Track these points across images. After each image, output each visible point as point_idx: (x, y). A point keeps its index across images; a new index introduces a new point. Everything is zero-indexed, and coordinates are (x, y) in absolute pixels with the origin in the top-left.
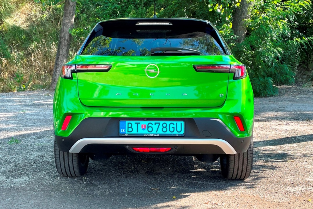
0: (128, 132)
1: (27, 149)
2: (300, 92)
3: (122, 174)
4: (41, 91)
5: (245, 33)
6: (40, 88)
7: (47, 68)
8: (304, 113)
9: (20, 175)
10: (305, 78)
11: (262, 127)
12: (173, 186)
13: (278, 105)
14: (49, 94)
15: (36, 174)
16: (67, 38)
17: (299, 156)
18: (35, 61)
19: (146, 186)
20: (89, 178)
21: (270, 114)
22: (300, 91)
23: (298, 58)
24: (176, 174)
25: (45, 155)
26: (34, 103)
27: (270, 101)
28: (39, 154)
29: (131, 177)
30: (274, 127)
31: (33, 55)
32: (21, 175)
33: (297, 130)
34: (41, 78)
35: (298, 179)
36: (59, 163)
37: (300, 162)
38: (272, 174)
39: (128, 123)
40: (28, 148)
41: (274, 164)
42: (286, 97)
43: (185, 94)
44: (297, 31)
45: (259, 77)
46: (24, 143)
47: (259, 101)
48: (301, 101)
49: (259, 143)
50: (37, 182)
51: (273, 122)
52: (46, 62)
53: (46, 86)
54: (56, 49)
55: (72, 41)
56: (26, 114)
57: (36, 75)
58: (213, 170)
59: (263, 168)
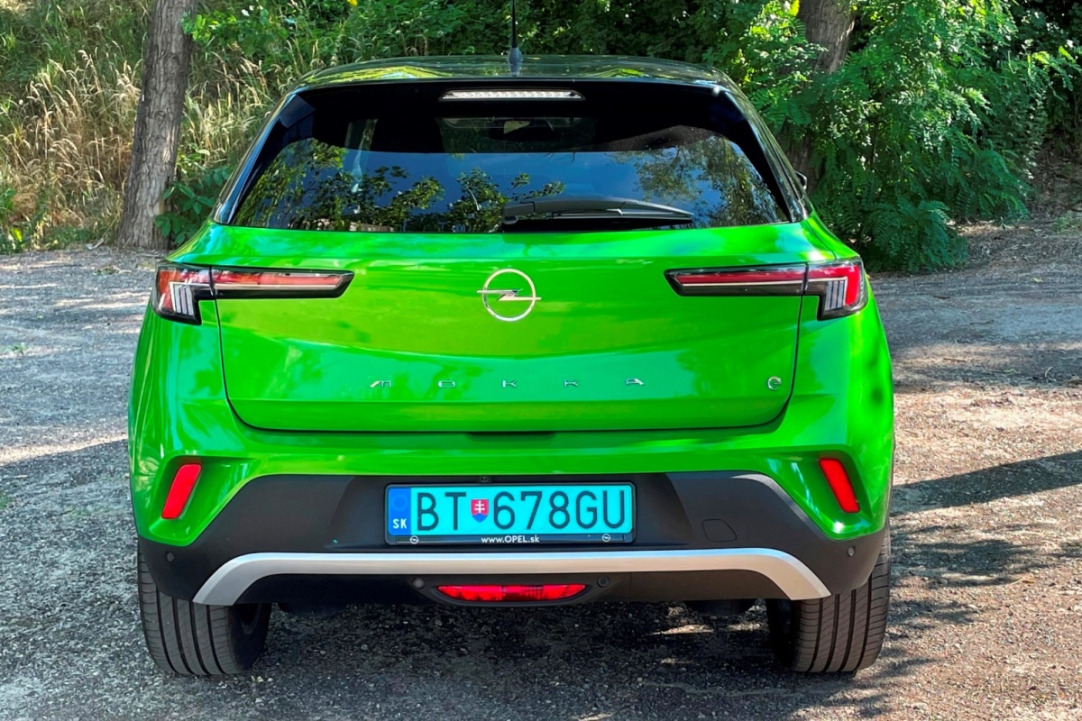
0: (420, 527)
1: (37, 535)
2: (1047, 253)
3: (397, 658)
4: (83, 255)
5: (848, 32)
6: (79, 240)
7: (104, 163)
8: (1064, 347)
9: (8, 666)
10: (1063, 191)
11: (911, 419)
12: (590, 710)
13: (969, 312)
14: (115, 267)
15: (70, 664)
16: (176, 48)
17: (1053, 555)
18: (57, 136)
19: (490, 715)
20: (275, 680)
21: (937, 355)
22: (1045, 248)
23: (1038, 118)
24: (602, 649)
25: (103, 566)
26: (57, 310)
27: (938, 294)
28: (82, 560)
29: (432, 671)
30: (955, 418)
31: (48, 114)
32: (14, 667)
33: (1040, 429)
34: (81, 199)
35: (1054, 667)
36: (159, 634)
37: (1057, 586)
38: (958, 645)
39: (421, 496)
40: (40, 530)
41: (961, 596)
42: (995, 273)
43: (637, 381)
44: (1036, 14)
45: (896, 199)
46: (22, 504)
47: (896, 294)
48: (1049, 292)
49: (905, 493)
50: (75, 702)
51: (950, 392)
52: (99, 141)
53: (103, 231)
54: (135, 89)
55: (194, 56)
56: (30, 362)
57: (62, 190)
58: (739, 627)
59: (921, 615)
